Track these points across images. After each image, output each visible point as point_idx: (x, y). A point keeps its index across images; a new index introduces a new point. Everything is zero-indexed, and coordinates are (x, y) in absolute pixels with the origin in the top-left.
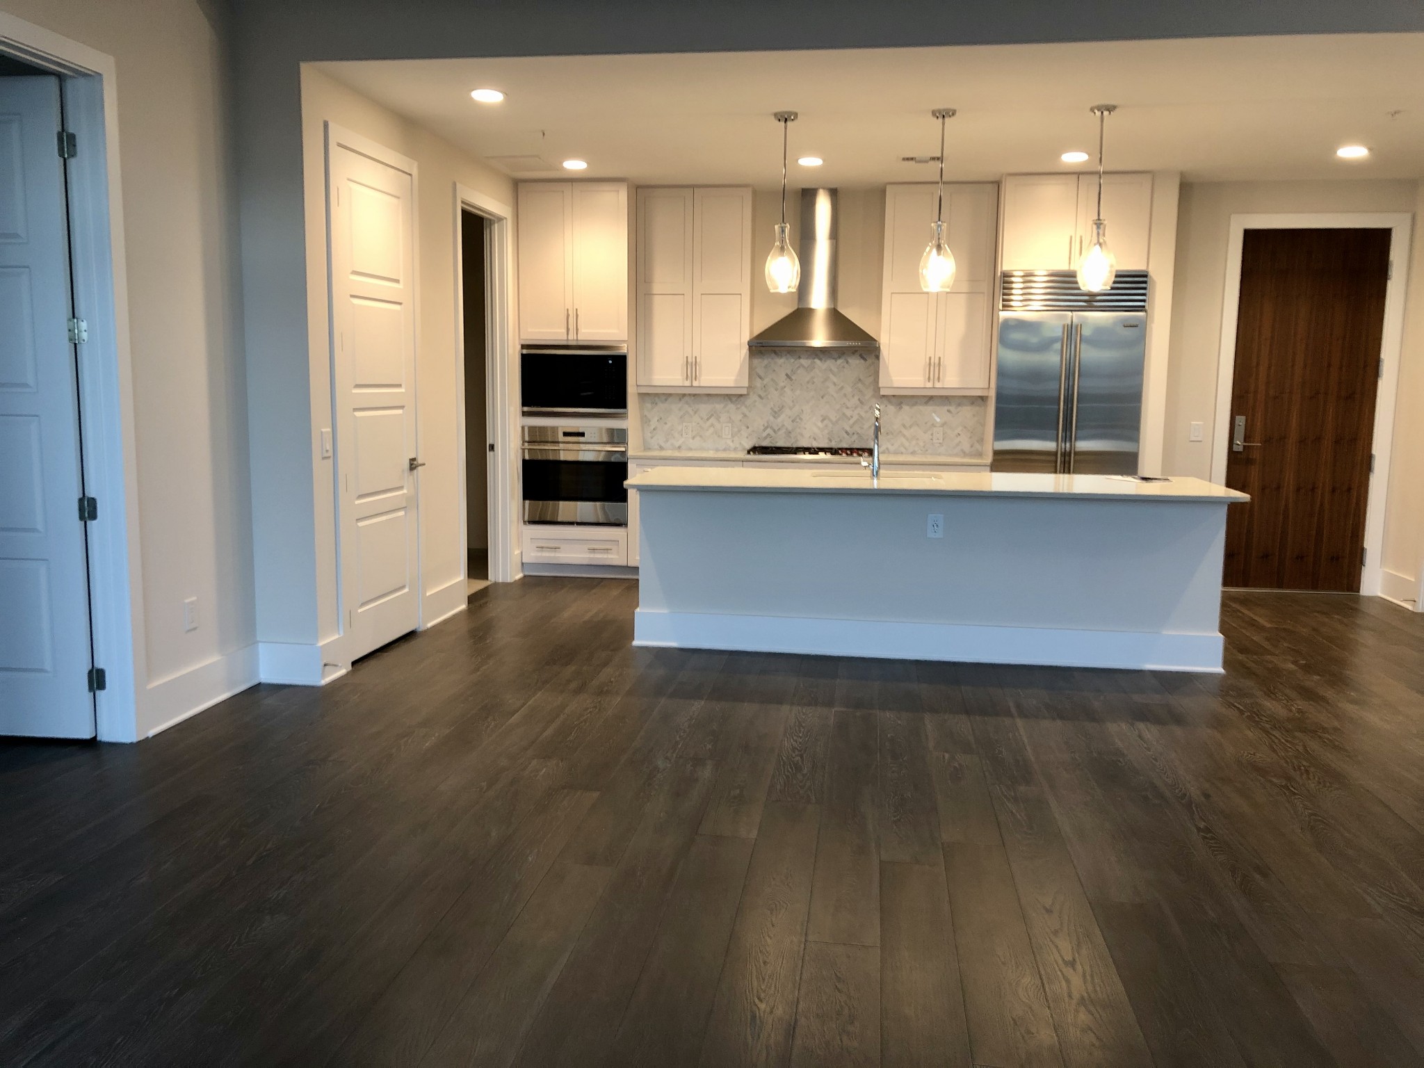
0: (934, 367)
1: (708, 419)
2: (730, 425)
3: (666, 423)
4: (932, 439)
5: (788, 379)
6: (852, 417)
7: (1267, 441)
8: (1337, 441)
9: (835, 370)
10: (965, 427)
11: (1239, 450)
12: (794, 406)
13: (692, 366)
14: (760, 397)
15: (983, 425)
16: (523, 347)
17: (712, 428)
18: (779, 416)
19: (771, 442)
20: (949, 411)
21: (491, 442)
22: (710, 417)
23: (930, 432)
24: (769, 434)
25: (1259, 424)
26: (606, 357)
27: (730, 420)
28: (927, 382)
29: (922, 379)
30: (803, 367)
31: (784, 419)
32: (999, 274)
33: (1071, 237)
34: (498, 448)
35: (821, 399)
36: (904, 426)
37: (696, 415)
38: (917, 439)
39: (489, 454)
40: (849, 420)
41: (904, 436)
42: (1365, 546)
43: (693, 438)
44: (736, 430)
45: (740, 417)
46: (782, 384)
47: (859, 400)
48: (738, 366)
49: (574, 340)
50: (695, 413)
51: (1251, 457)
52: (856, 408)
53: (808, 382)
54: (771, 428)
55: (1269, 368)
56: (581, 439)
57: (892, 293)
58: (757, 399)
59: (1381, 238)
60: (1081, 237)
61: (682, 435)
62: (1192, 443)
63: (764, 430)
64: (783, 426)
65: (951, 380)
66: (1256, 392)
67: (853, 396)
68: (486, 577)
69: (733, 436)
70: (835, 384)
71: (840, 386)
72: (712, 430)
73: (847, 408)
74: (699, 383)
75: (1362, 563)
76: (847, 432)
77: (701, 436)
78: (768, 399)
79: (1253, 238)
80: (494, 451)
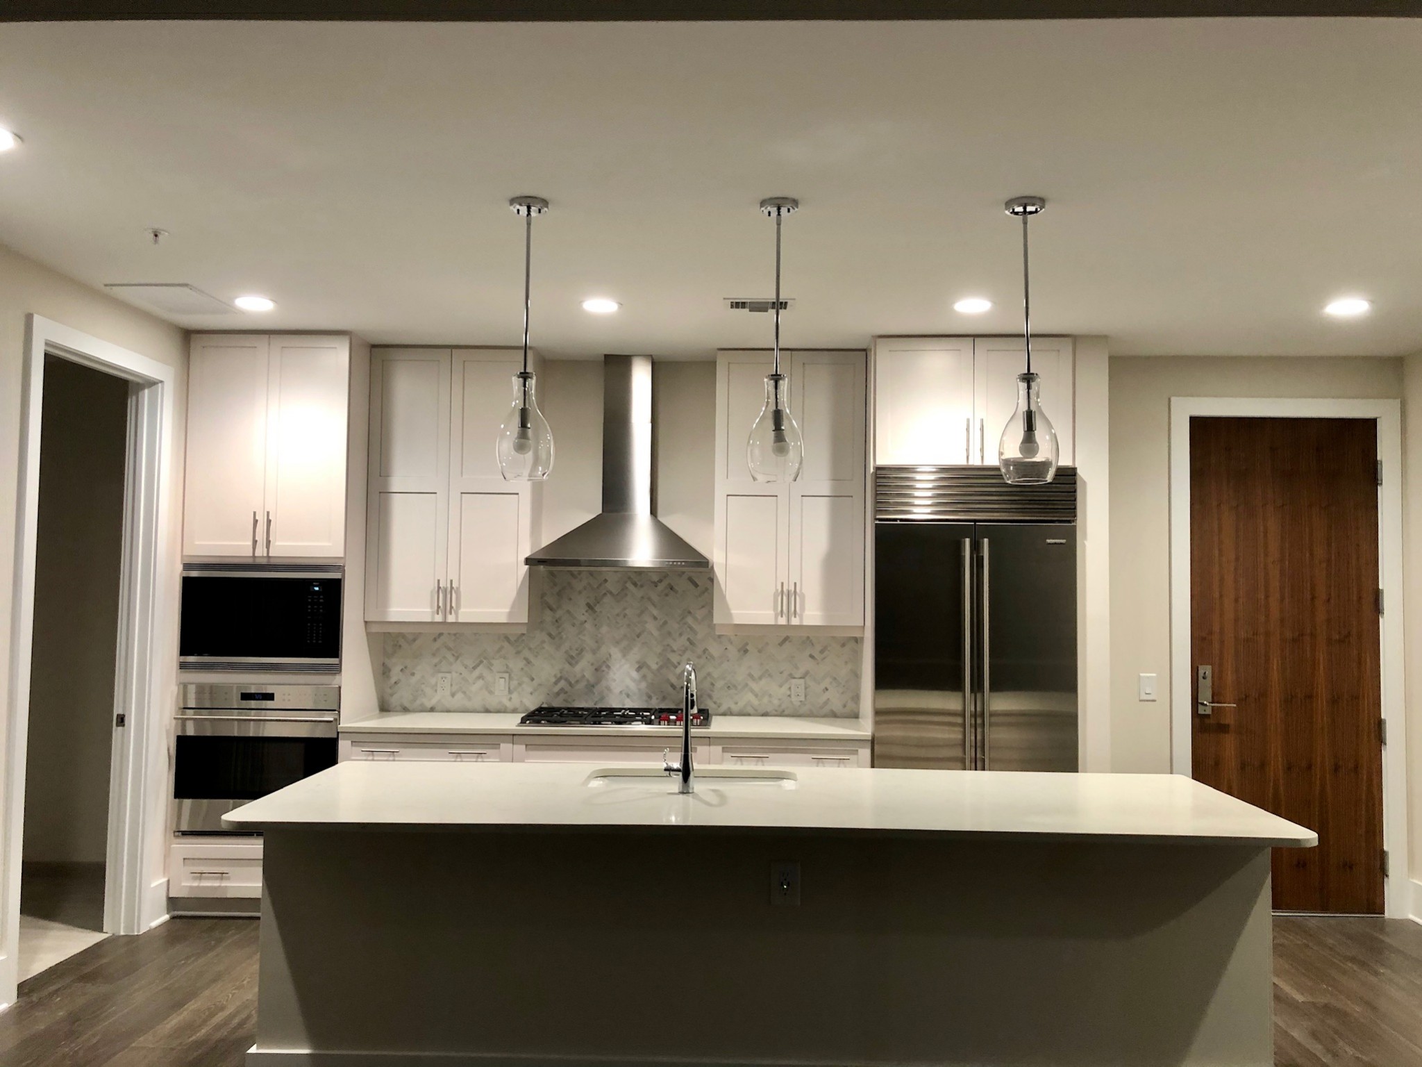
0: (788, 597)
1: (474, 668)
2: (506, 676)
3: (413, 674)
4: (789, 696)
5: (590, 611)
6: (679, 663)
7: (1242, 701)
8: (1334, 701)
9: (655, 597)
10: (835, 679)
11: (1206, 713)
12: (599, 648)
13: (446, 594)
14: (550, 635)
15: (857, 675)
16: (187, 566)
17: (481, 680)
18: (577, 663)
19: (565, 701)
20: (811, 656)
21: (121, 712)
22: (478, 665)
23: (786, 686)
24: (562, 690)
25: (1230, 678)
26: (309, 582)
27: (508, 671)
28: (780, 617)
29: (772, 612)
30: (611, 593)
31: (584, 667)
32: (872, 470)
33: (968, 420)
34: (132, 720)
35: (636, 638)
36: (751, 676)
37: (458, 661)
38: (770, 696)
39: (117, 732)
40: (676, 667)
41: (752, 691)
42: (1385, 848)
43: (453, 695)
44: (514, 683)
45: (521, 664)
46: (583, 618)
47: (689, 639)
48: (514, 594)
49: (263, 557)
50: (457, 658)
51: (1222, 722)
52: (684, 652)
53: (618, 615)
54: (566, 680)
55: (1236, 600)
56: (269, 704)
57: (728, 495)
58: (547, 638)
59: (1366, 429)
60: (982, 420)
61: (436, 691)
62: (1143, 702)
63: (556, 683)
64: (584, 676)
65: (812, 614)
66: (1222, 632)
67: (681, 635)
68: (99, 928)
69: (510, 692)
70: (655, 618)
71: (663, 621)
72: (480, 683)
73: (673, 651)
74: (457, 617)
75: (1383, 872)
76: (673, 686)
77: (464, 693)
78: (561, 638)
79: (1201, 428)
80: (124, 726)
